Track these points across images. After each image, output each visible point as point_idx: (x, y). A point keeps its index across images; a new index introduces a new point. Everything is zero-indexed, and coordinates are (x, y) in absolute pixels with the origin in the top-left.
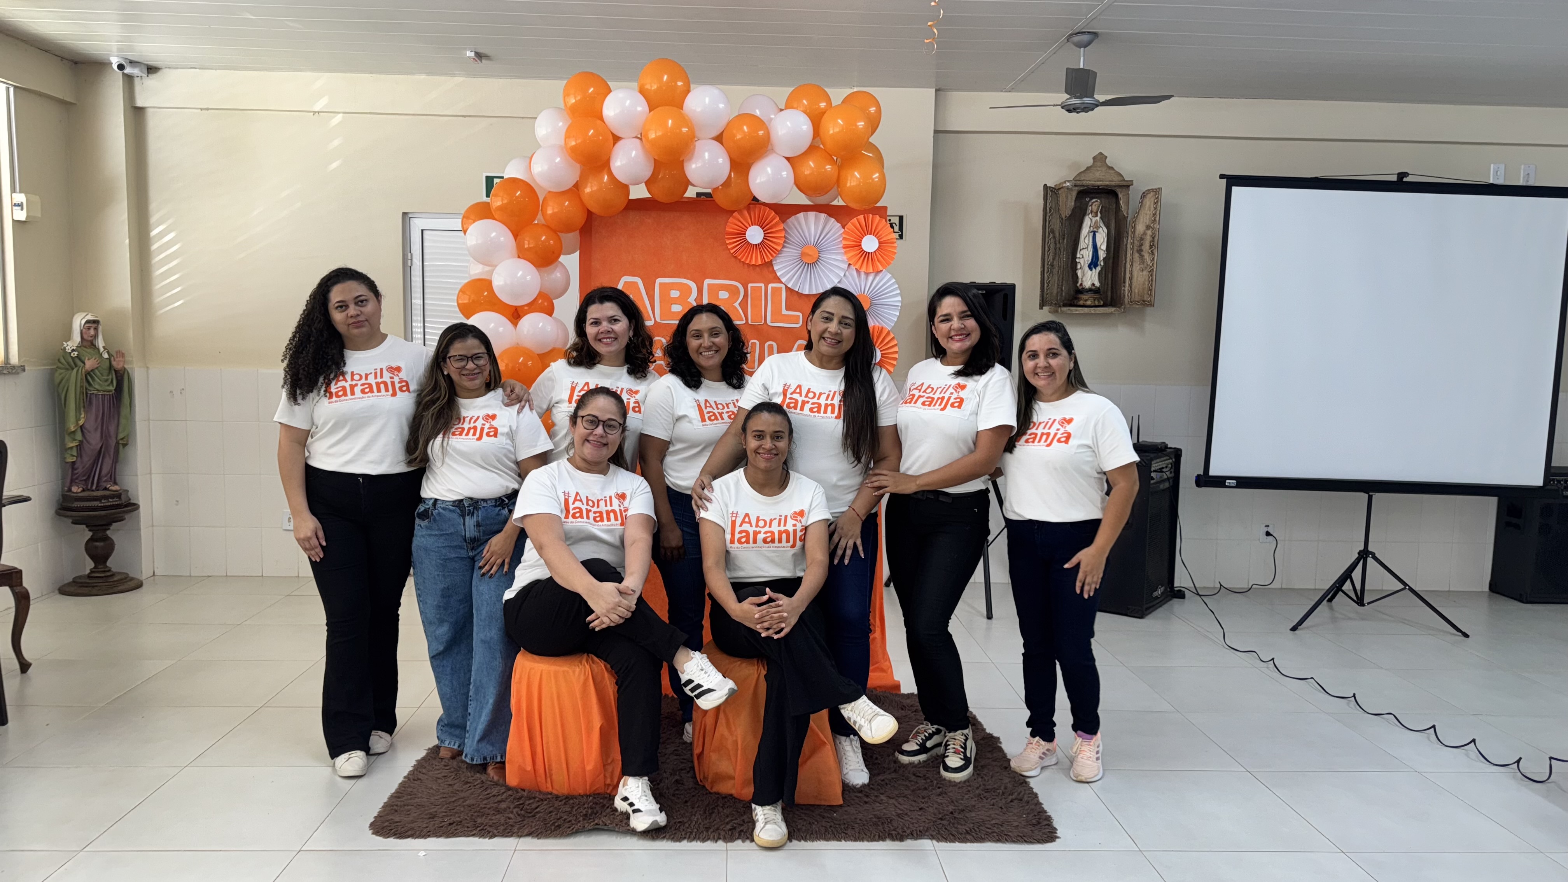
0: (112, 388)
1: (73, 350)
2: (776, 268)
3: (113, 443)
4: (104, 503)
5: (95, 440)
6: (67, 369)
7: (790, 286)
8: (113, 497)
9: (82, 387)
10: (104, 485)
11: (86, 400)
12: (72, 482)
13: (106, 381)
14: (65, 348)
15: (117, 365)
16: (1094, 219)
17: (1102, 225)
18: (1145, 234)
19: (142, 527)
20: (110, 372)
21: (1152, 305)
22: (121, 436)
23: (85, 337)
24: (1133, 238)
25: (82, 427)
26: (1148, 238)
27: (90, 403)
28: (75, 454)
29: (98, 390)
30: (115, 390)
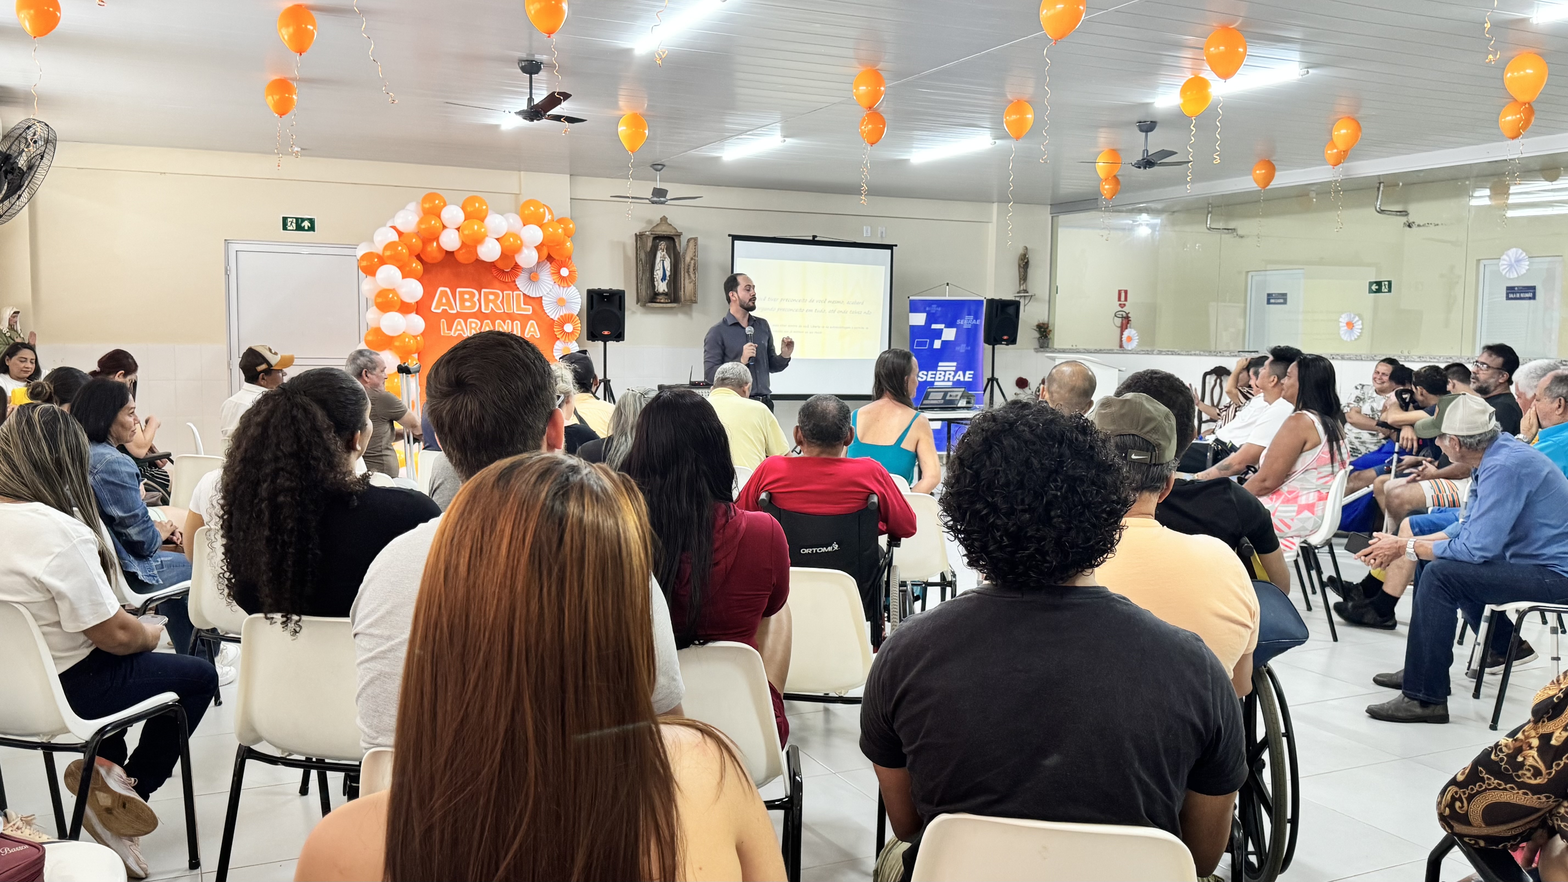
1: (7, 332)
2: (517, 283)
7: (526, 293)
15: (32, 342)
16: (663, 253)
17: (667, 256)
18: (690, 262)
21: (696, 302)
23: (11, 323)
24: (684, 264)
26: (692, 265)
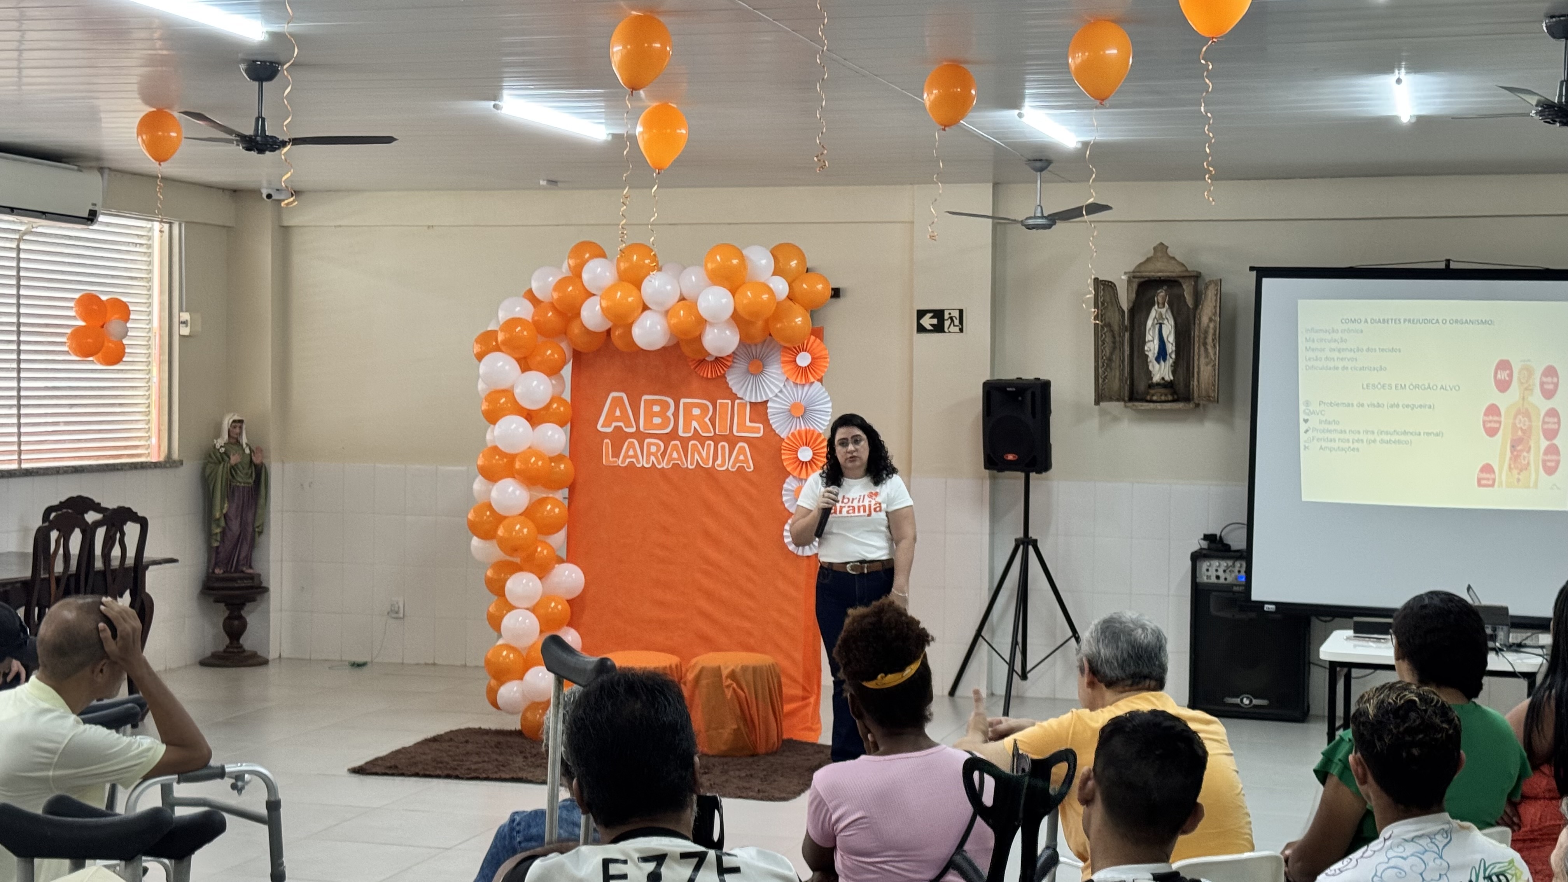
0: (251, 481)
1: (221, 447)
2: (727, 380)
3: (250, 529)
4: (240, 584)
5: (235, 526)
6: (215, 463)
8: (246, 578)
9: (227, 479)
10: (240, 568)
11: (230, 492)
12: (216, 565)
13: (247, 474)
14: (215, 445)
15: (257, 460)
17: (1169, 316)
18: (1208, 326)
19: (271, 609)
20: (250, 466)
21: (1215, 401)
22: (257, 524)
23: (232, 434)
24: (1199, 331)
25: (225, 516)
26: (1211, 331)
27: (233, 492)
28: (219, 539)
29: (240, 482)
30: (254, 482)
